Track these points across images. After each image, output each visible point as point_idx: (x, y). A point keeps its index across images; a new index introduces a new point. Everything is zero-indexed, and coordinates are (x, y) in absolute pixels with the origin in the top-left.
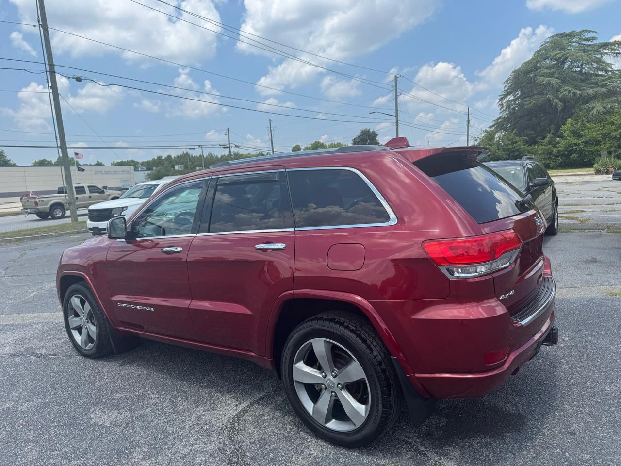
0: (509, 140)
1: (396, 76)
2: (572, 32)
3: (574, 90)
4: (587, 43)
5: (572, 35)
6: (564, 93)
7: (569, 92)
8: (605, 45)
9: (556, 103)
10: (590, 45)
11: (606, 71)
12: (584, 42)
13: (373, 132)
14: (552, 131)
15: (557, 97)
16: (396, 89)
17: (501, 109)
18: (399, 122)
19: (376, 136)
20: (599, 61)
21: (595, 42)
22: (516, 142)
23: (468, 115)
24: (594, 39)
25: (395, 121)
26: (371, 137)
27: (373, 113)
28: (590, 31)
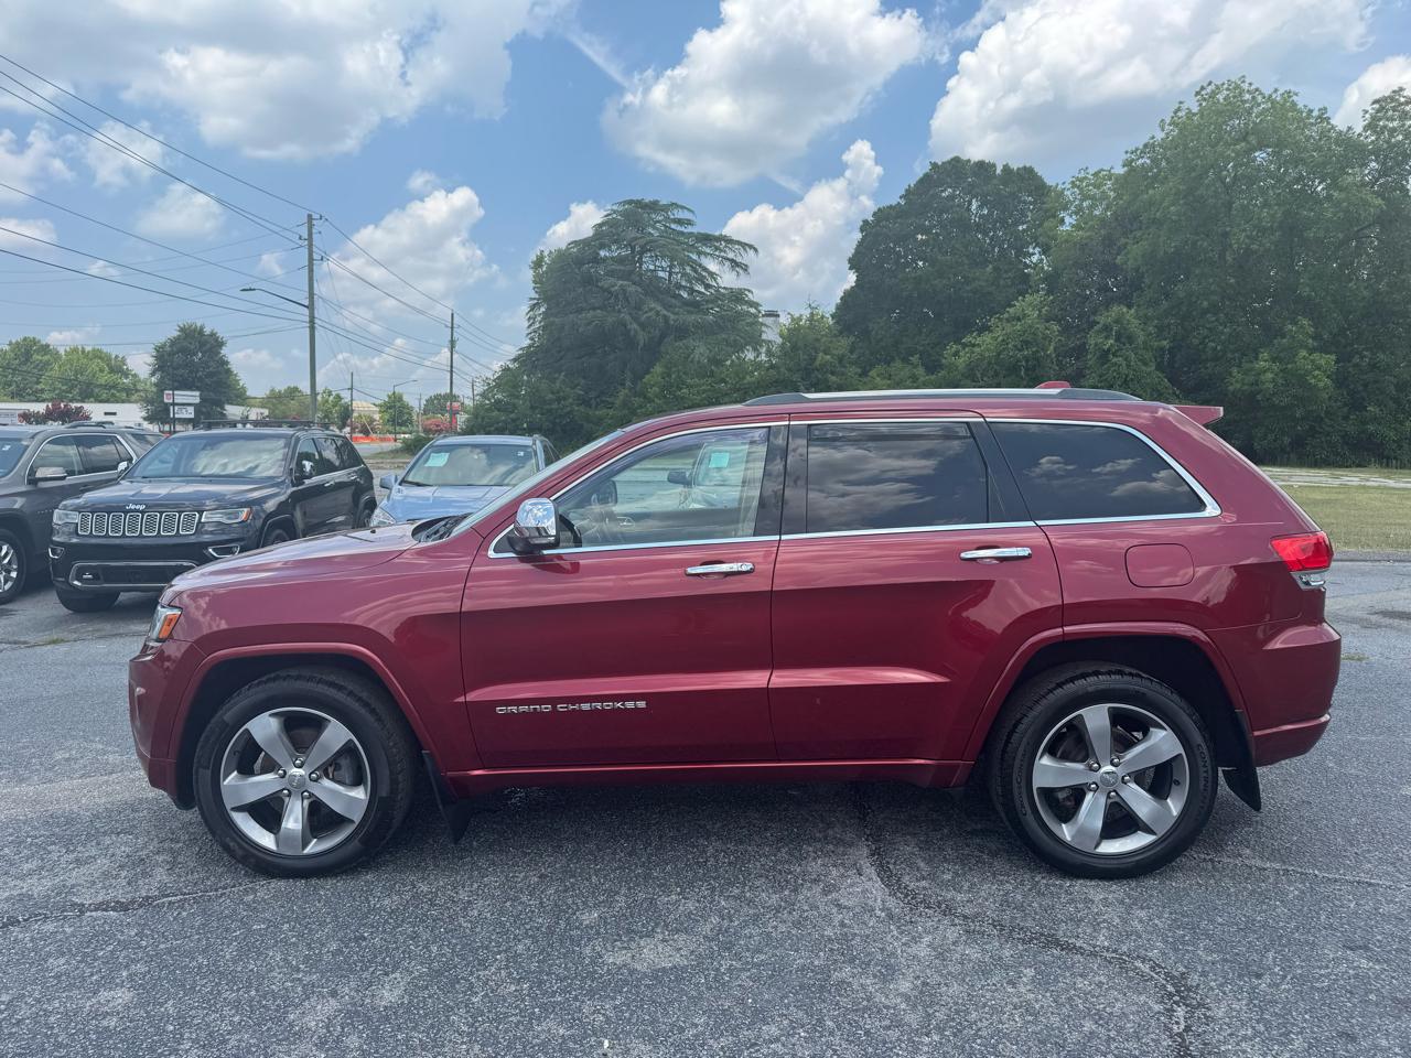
0: (553, 393)
1: (310, 216)
2: (655, 203)
3: (665, 312)
4: (679, 228)
5: (653, 206)
6: (650, 314)
7: (658, 313)
8: (706, 239)
9: (636, 331)
10: (682, 233)
11: (708, 286)
12: (673, 226)
13: (213, 335)
14: (628, 383)
15: (636, 319)
16: (310, 246)
17: (529, 327)
18: (316, 321)
19: (221, 344)
20: (696, 266)
21: (690, 229)
22: (565, 399)
23: (452, 328)
24: (689, 223)
25: (307, 319)
26: (208, 346)
27: (251, 290)
28: (683, 207)
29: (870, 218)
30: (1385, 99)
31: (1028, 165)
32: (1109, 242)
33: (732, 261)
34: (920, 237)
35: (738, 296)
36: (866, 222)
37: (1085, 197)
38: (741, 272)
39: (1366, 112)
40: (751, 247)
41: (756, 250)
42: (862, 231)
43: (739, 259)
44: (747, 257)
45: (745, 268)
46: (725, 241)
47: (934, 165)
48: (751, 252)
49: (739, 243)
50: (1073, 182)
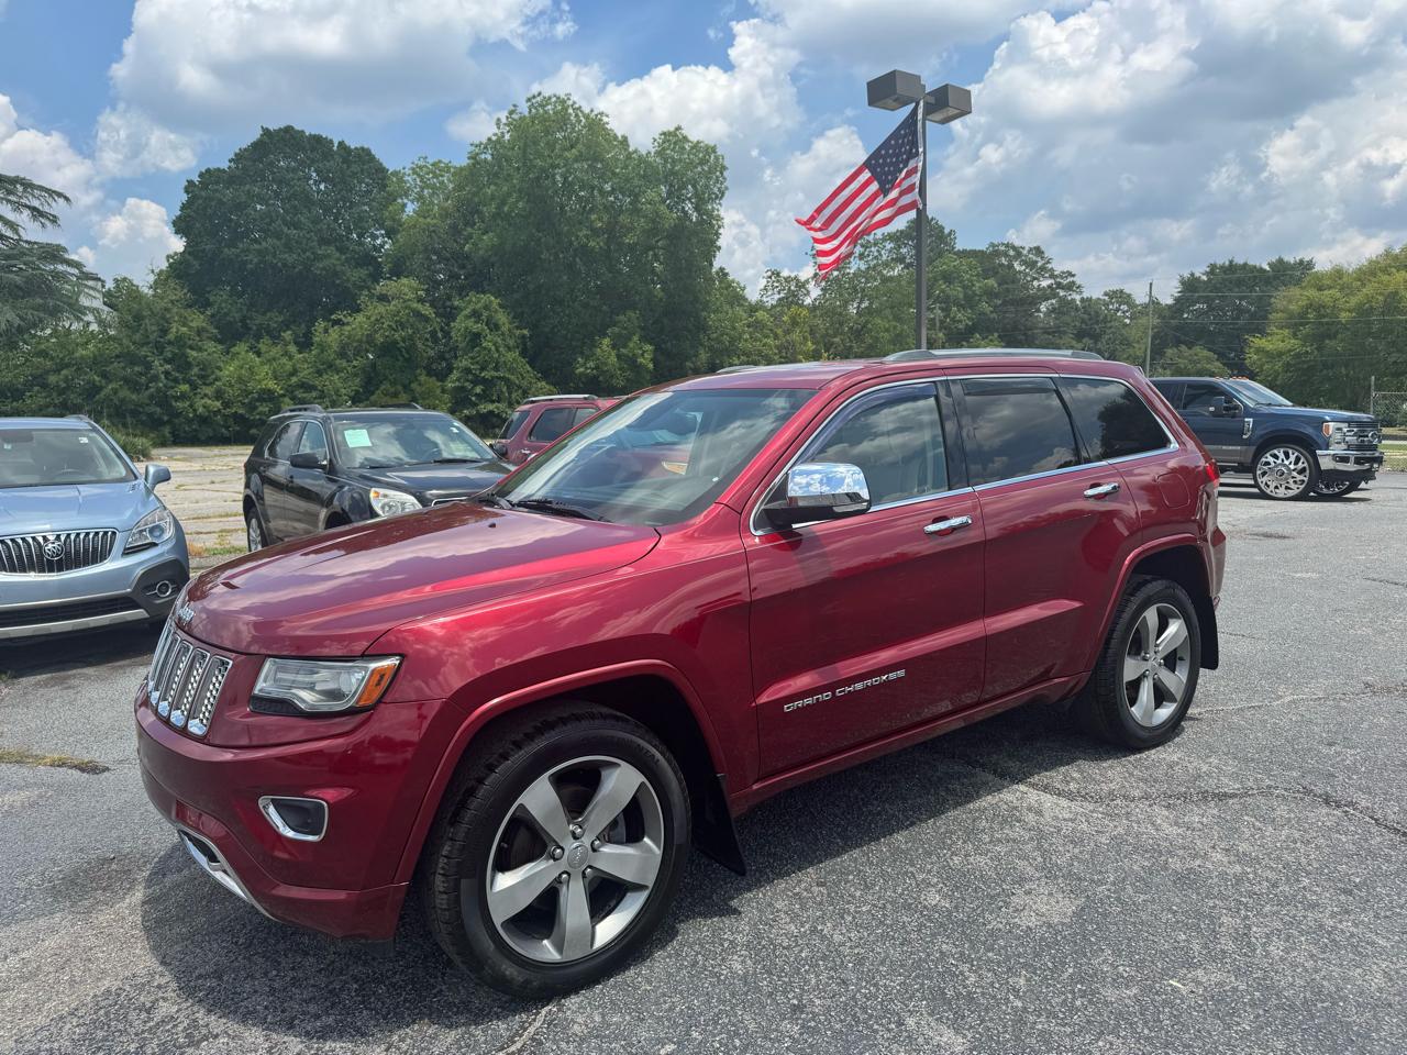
29: (196, 179)
30: (670, 134)
31: (366, 146)
32: (455, 231)
33: (33, 209)
34: (259, 207)
35: (54, 253)
36: (190, 183)
37: (425, 185)
38: (47, 223)
39: (655, 140)
40: (60, 195)
41: (67, 199)
42: (187, 191)
43: (46, 209)
44: (57, 207)
45: (54, 220)
46: (22, 184)
47: (266, 132)
48: (61, 201)
49: (42, 188)
50: (413, 169)
